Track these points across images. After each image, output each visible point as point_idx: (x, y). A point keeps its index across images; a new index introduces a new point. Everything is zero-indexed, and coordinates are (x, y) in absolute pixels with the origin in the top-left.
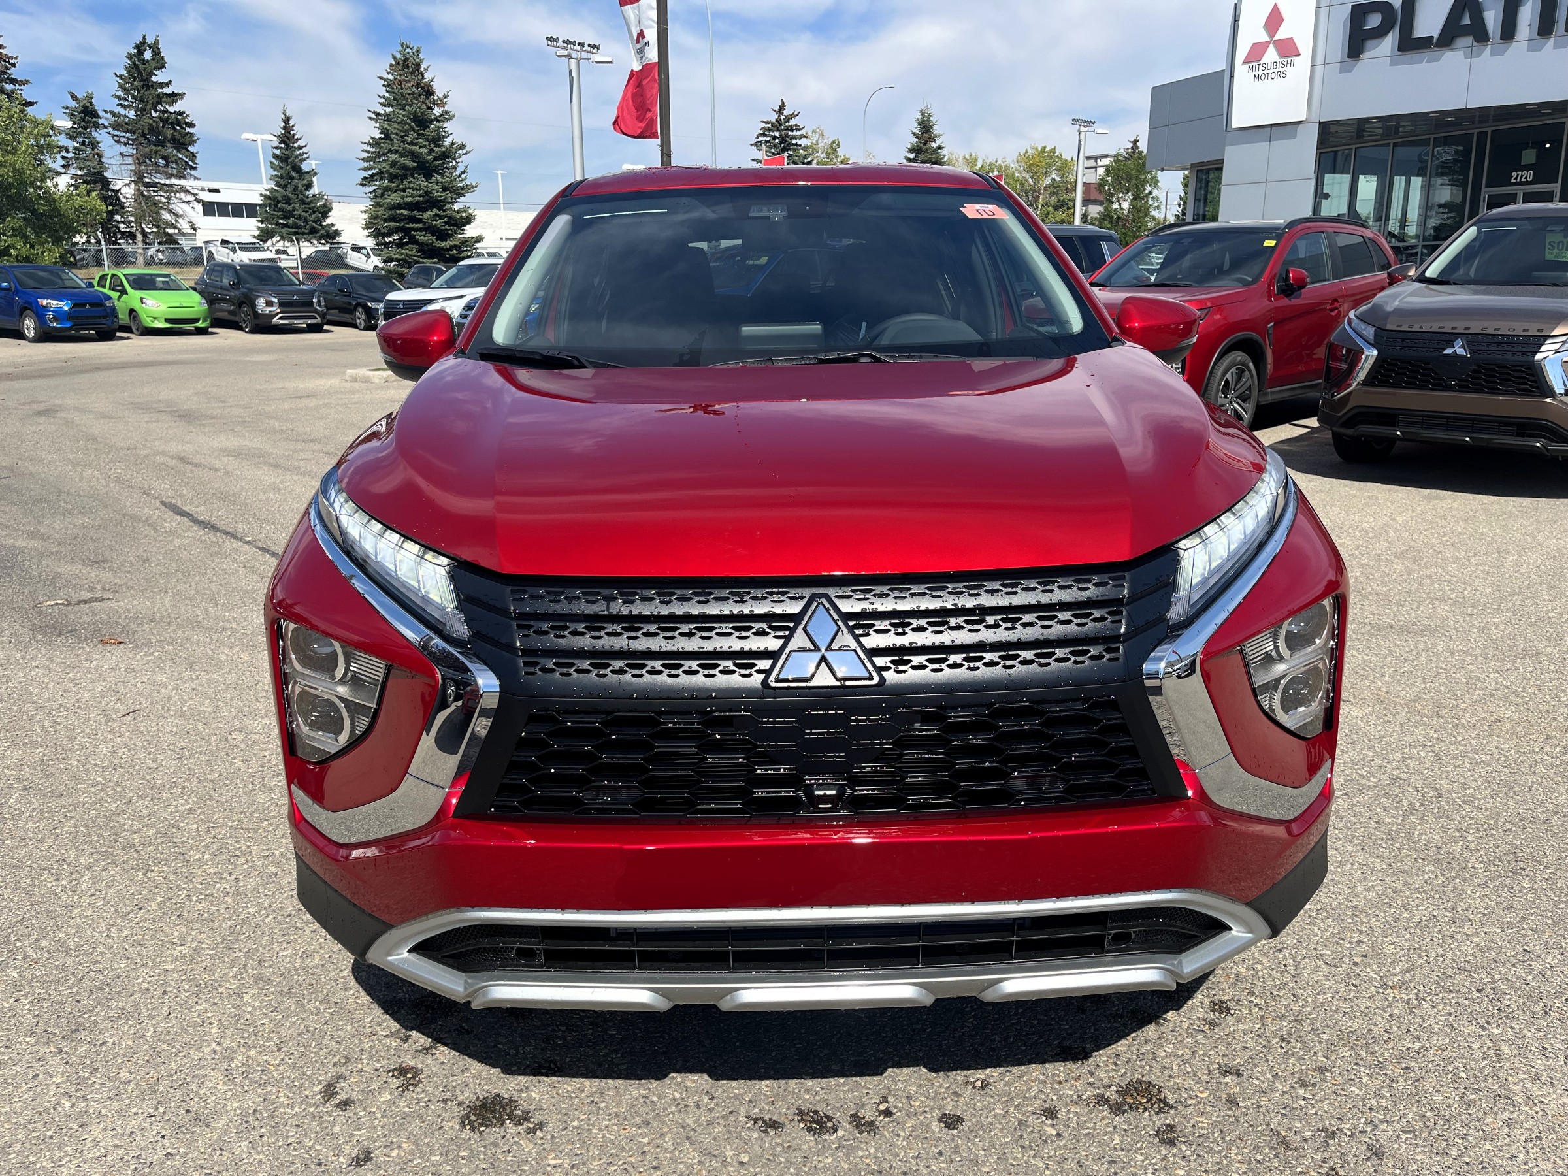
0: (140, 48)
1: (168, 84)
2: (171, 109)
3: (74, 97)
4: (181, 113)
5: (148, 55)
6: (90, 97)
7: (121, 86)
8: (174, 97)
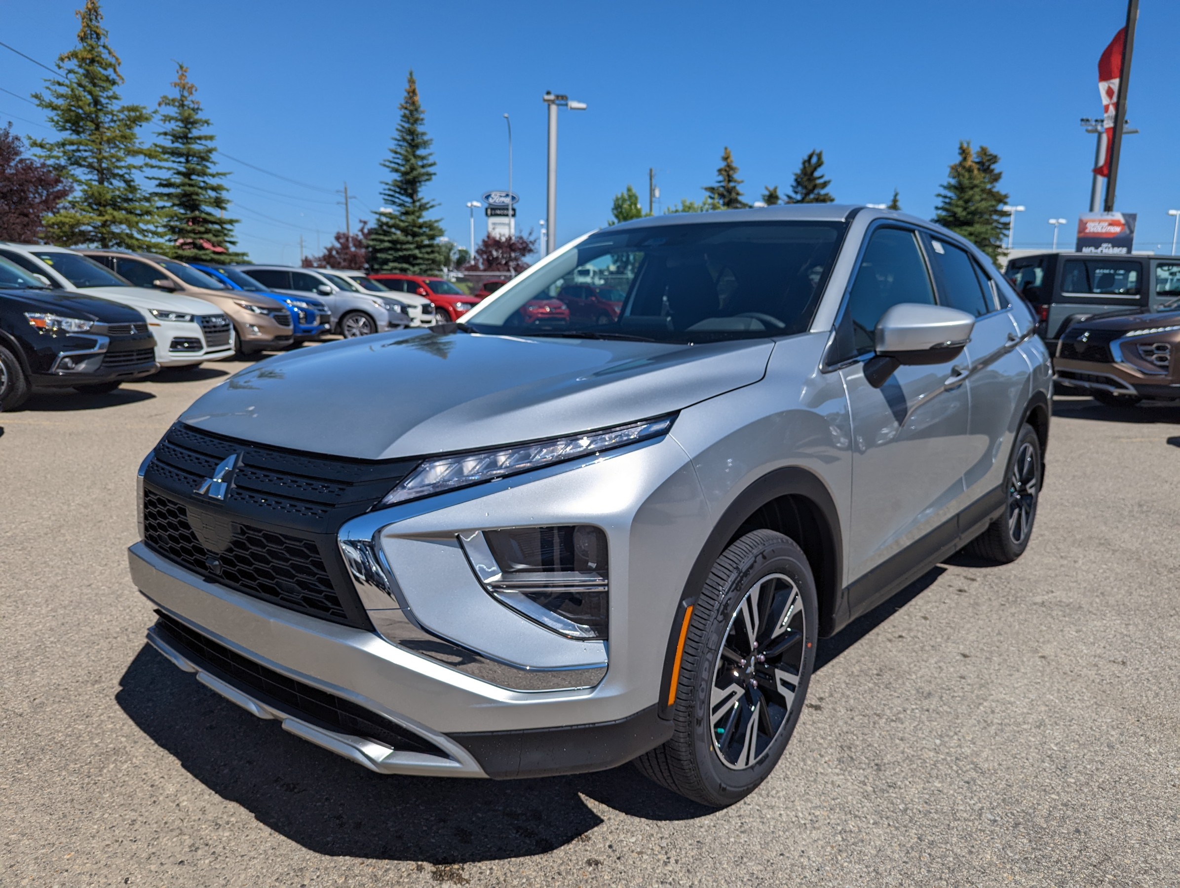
0: (810, 157)
1: (821, 177)
2: (823, 192)
3: (767, 188)
4: (827, 195)
5: (814, 160)
6: (776, 189)
7: (796, 180)
8: (825, 185)
